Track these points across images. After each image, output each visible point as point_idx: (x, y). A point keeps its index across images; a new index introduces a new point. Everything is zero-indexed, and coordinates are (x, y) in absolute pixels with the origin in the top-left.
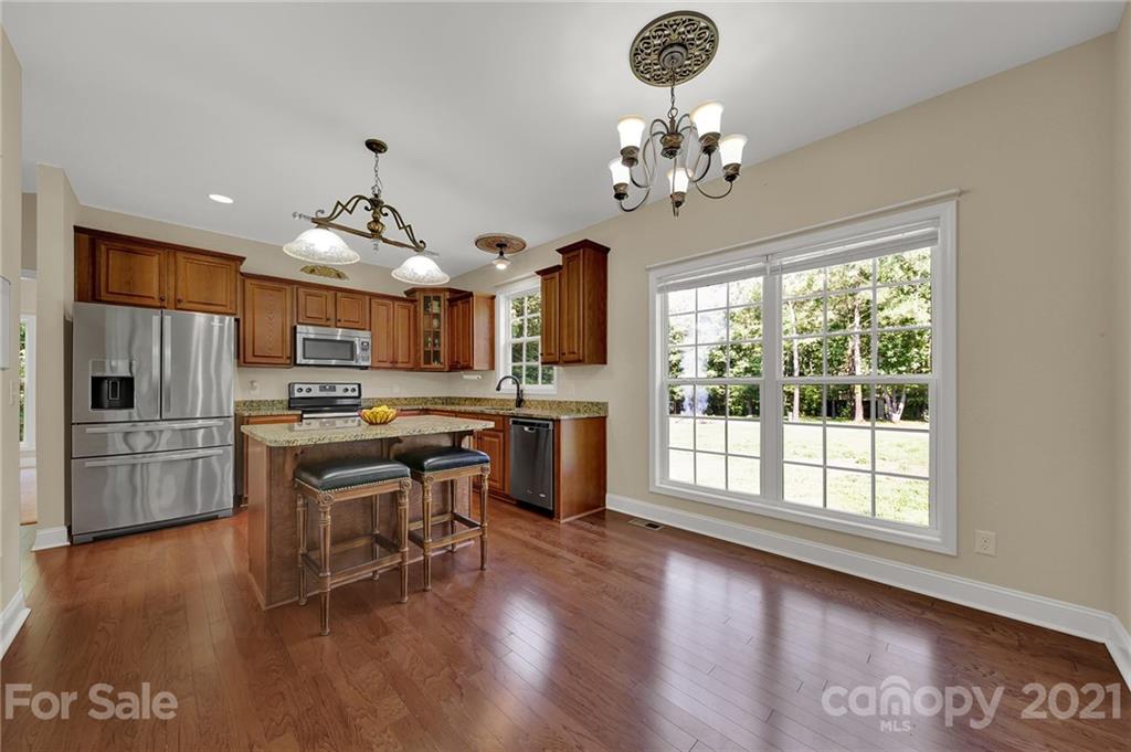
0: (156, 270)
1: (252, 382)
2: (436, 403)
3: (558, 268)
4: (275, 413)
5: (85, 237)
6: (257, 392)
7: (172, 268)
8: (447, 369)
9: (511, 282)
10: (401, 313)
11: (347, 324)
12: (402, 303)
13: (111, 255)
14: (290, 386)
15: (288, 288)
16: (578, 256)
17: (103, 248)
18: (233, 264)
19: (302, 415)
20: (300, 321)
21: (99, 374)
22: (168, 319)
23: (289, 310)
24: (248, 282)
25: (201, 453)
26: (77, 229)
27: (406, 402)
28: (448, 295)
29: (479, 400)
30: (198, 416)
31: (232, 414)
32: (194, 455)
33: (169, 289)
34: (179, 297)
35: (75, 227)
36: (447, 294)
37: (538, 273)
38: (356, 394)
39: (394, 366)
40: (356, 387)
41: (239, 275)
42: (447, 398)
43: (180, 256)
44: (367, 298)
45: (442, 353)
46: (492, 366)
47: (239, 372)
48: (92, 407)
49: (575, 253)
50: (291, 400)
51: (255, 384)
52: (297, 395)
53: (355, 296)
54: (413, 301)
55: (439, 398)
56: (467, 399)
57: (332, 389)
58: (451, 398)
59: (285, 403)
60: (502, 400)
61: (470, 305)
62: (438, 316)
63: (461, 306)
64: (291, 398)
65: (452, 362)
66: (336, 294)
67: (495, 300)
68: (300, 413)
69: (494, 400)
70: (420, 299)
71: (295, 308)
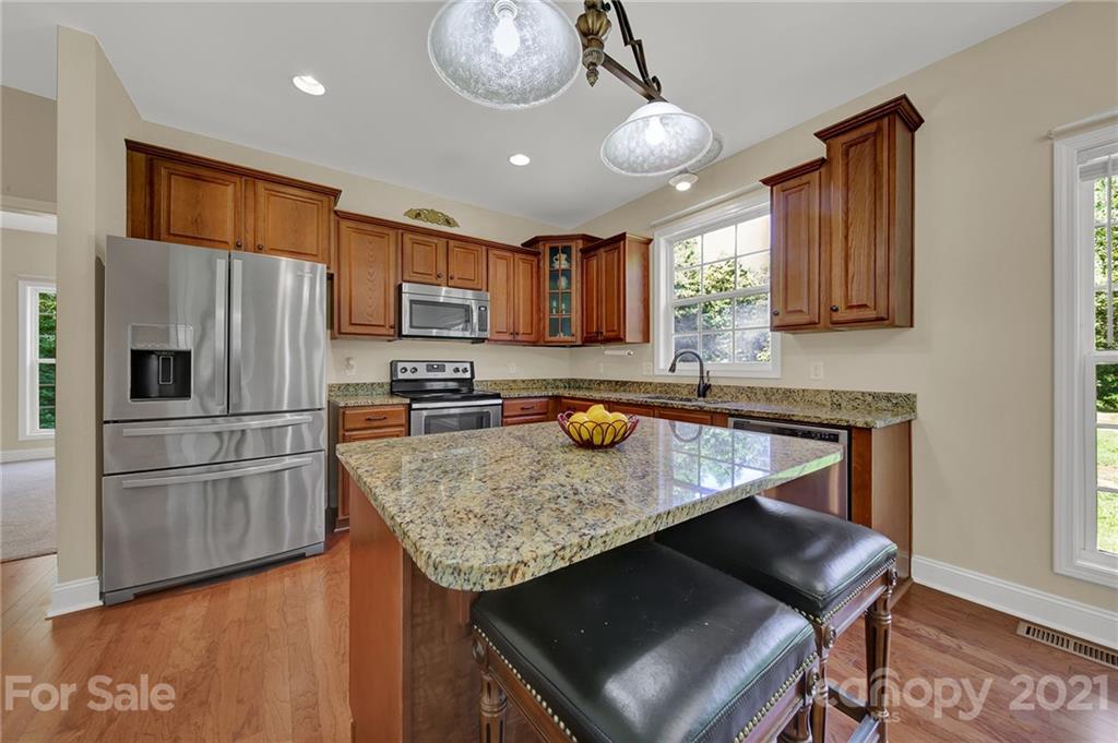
0: (230, 204)
1: (348, 359)
2: (557, 387)
3: (821, 162)
4: (377, 402)
5: (141, 157)
6: (354, 372)
7: (251, 203)
8: (579, 343)
9: (686, 215)
10: (522, 267)
11: (459, 283)
12: (523, 256)
13: (173, 183)
14: (393, 365)
15: (392, 233)
16: (879, 129)
17: (164, 172)
18: (325, 198)
19: (410, 405)
20: (406, 278)
21: (141, 346)
22: (237, 265)
23: (392, 262)
24: (344, 224)
25: (288, 461)
26: (132, 146)
27: (523, 386)
28: (580, 244)
29: (624, 383)
30: (285, 408)
31: (325, 405)
32: (277, 466)
33: (246, 231)
34: (260, 242)
35: (127, 141)
36: (580, 242)
37: (766, 182)
38: (468, 375)
39: (514, 339)
40: (468, 366)
41: (332, 215)
42: (570, 381)
43: (261, 185)
44: (484, 248)
45: (573, 320)
46: (646, 337)
47: (333, 346)
48: (132, 397)
49: (872, 127)
50: (394, 382)
51: (351, 362)
52: (401, 376)
53: (471, 246)
54: (537, 254)
55: (561, 380)
56: (602, 382)
57: (441, 368)
58: (575, 380)
59: (387, 388)
60: (665, 384)
61: (619, 253)
62: (567, 273)
63: (604, 255)
64: (393, 381)
65: (587, 333)
66: (448, 243)
67: (651, 246)
68: (408, 401)
69: (651, 384)
70: (545, 249)
71: (400, 261)
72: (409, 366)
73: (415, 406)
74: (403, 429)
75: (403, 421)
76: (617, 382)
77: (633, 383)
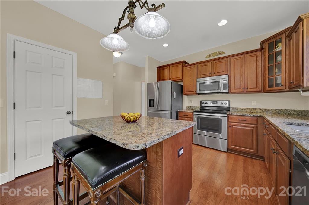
4: (186, 111)
6: (192, 104)
11: (218, 74)
14: (201, 101)
15: (196, 66)
18: (181, 64)
23: (196, 74)
24: (185, 68)
26: (157, 68)
34: (171, 78)
39: (245, 90)
44: (229, 59)
48: (149, 106)
53: (222, 60)
57: (216, 103)
72: (205, 102)
75: (192, 117)
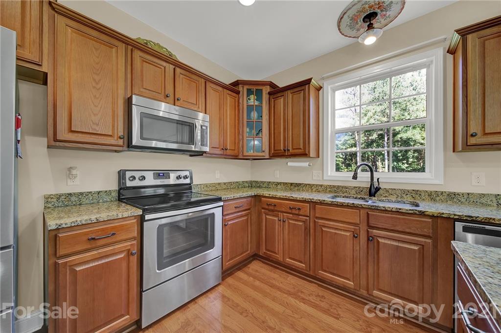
1: (70, 169)
6: (77, 181)
8: (266, 157)
10: (229, 99)
12: (229, 93)
14: (121, 174)
15: (121, 46)
19: (142, 215)
20: (135, 91)
23: (121, 74)
27: (225, 187)
28: (268, 89)
29: (298, 185)
36: (268, 87)
38: (188, 181)
39: (224, 153)
40: (188, 173)
42: (251, 182)
44: (203, 80)
46: (318, 153)
51: (74, 172)
52: (129, 184)
53: (193, 76)
54: (238, 93)
57: (166, 176)
58: (256, 182)
59: (115, 195)
60: (334, 186)
61: (304, 94)
62: (259, 108)
63: (290, 96)
64: (120, 189)
65: (275, 150)
66: (174, 69)
67: (321, 92)
68: (140, 212)
69: (321, 186)
70: (243, 90)
71: (129, 76)
72: (137, 175)
73: (147, 217)
74: (135, 242)
75: (135, 234)
76: (292, 184)
77: (306, 185)
